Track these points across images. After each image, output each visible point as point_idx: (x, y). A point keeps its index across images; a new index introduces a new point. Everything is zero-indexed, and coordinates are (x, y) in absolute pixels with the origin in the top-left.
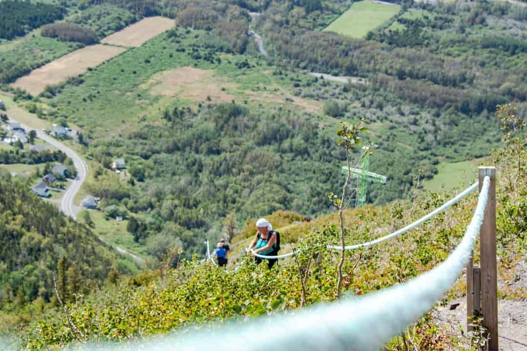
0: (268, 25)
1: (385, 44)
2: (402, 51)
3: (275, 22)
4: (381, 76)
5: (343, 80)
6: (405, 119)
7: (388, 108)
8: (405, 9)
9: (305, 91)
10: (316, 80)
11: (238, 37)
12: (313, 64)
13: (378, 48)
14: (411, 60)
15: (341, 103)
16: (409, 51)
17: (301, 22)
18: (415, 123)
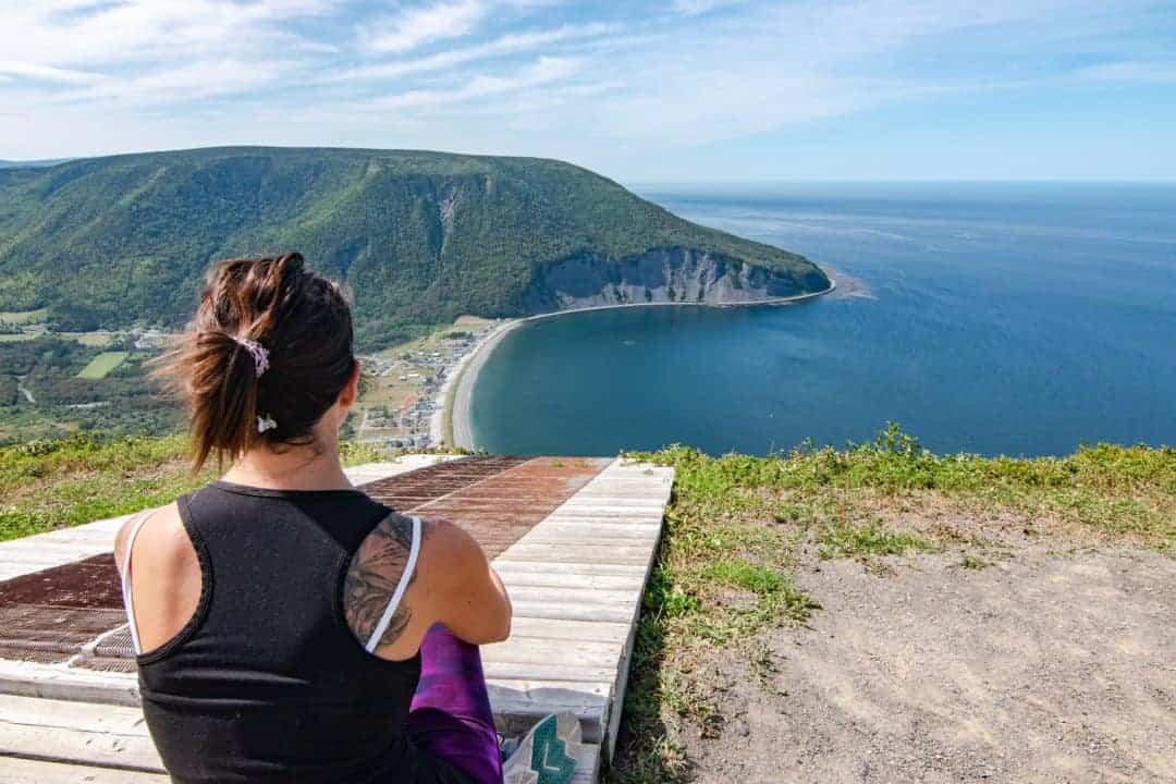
0: (31, 383)
1: (119, 379)
2: (130, 380)
3: (36, 379)
4: (118, 397)
5: (91, 405)
6: (136, 420)
7: (124, 416)
8: (131, 354)
9: (64, 418)
10: (72, 409)
11: (9, 395)
12: (68, 401)
13: (113, 382)
14: (136, 384)
15: (90, 420)
16: (134, 379)
17: (59, 376)
18: (143, 420)
